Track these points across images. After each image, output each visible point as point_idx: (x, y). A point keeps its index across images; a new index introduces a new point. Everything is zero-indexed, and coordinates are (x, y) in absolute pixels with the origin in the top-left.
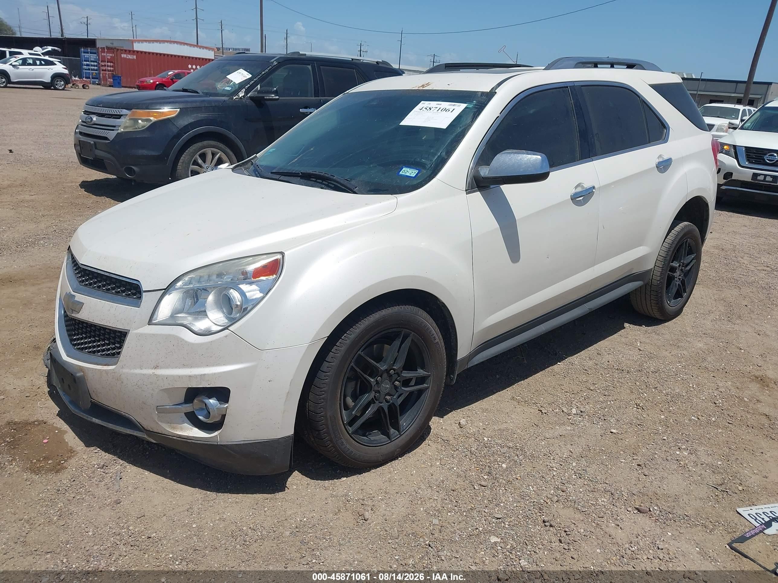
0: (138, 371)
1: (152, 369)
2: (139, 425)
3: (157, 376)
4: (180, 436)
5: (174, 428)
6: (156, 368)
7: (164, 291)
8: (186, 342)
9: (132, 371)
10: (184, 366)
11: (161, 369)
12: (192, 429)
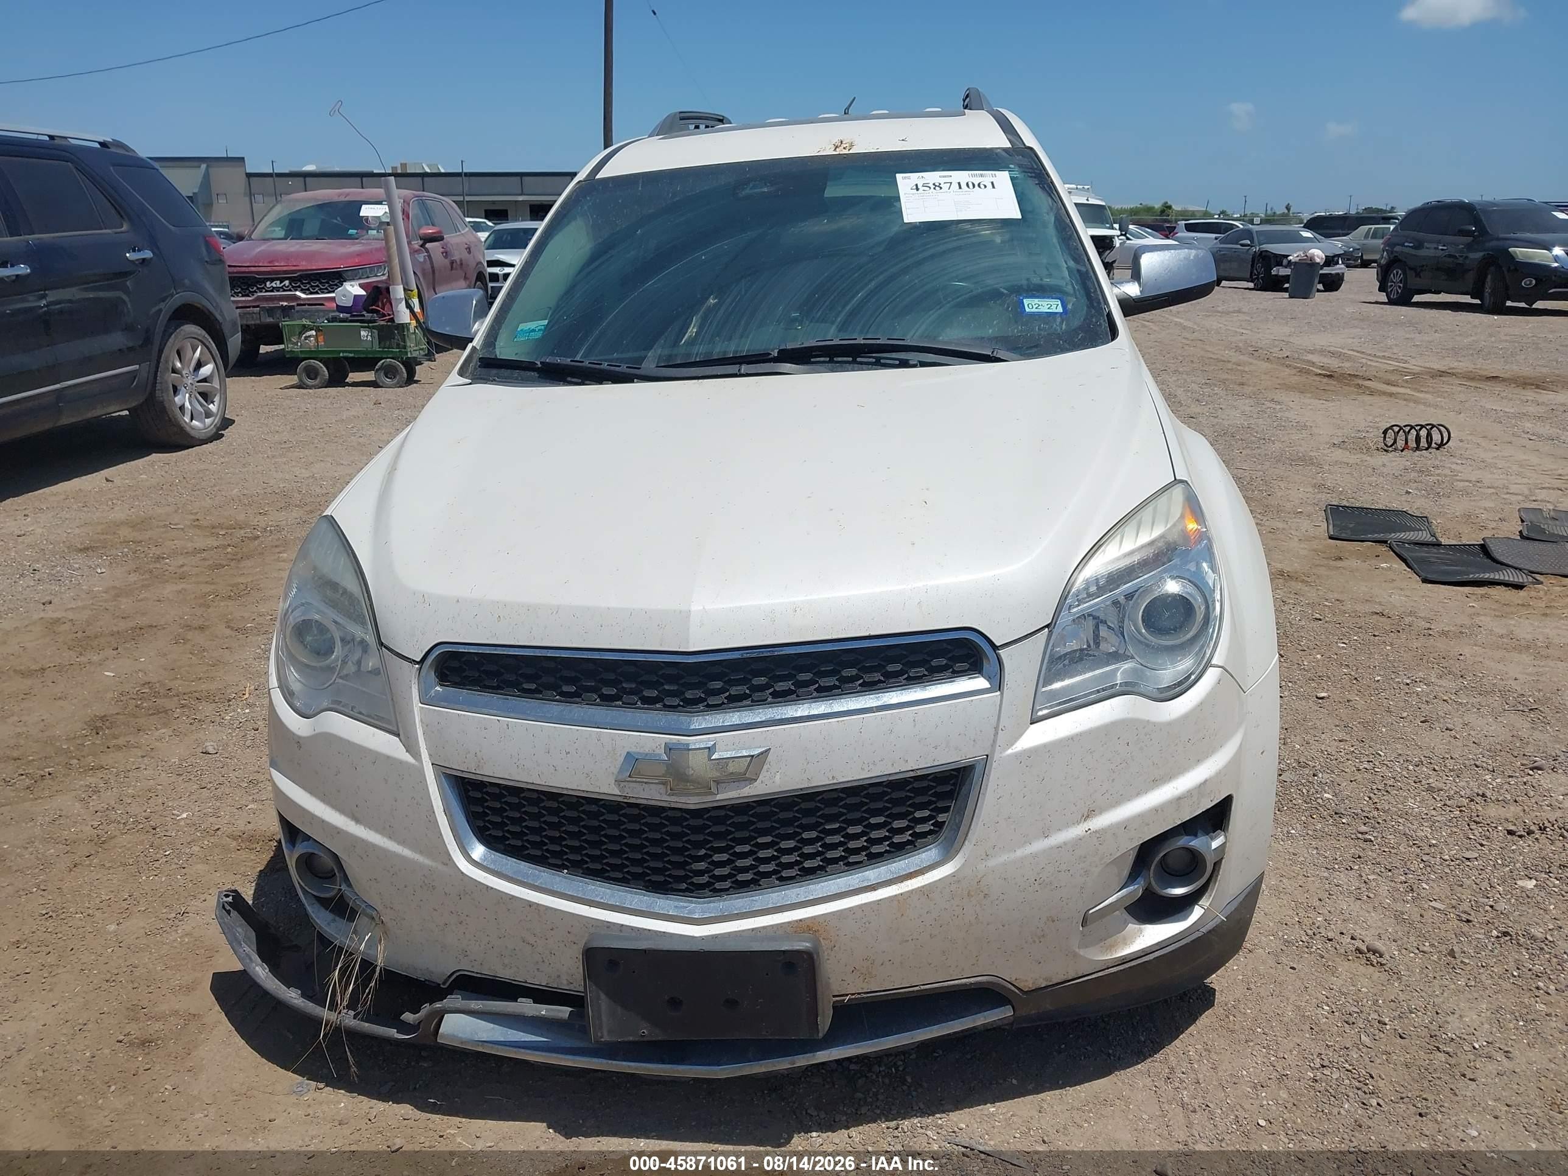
0: (1039, 845)
1: (1078, 823)
2: (1013, 988)
3: (1100, 834)
4: (1124, 960)
5: (1111, 947)
6: (1088, 816)
7: (1047, 629)
8: (1155, 724)
9: (1020, 853)
10: (1157, 782)
11: (1101, 813)
12: (1141, 931)
